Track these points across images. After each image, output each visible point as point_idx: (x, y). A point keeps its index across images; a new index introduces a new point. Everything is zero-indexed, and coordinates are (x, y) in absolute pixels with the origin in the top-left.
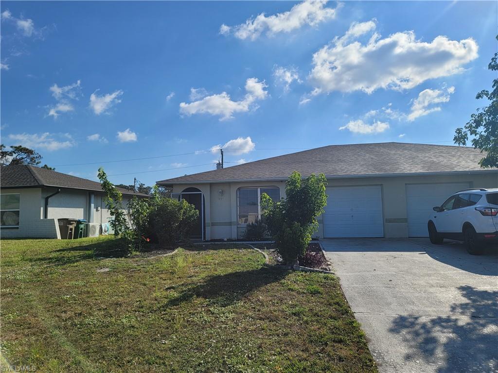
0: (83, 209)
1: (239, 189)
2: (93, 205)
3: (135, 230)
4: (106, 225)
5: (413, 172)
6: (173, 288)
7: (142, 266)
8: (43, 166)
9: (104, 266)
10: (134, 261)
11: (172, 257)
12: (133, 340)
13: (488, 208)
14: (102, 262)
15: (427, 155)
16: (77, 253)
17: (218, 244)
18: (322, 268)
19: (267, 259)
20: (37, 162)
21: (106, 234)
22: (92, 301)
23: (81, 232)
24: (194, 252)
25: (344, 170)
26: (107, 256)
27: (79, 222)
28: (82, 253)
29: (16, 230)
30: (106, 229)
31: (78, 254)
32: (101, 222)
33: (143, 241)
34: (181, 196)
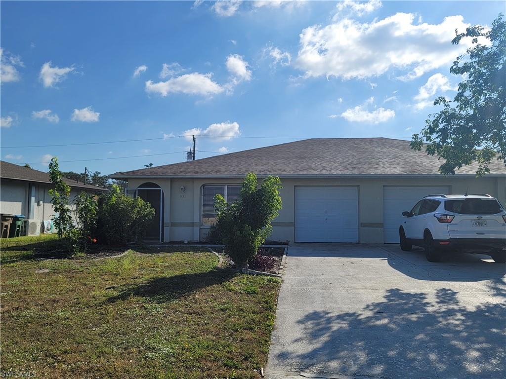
0: (21, 203)
1: (204, 185)
2: (33, 199)
3: (81, 229)
4: (49, 223)
5: (390, 173)
6: (114, 288)
7: (86, 268)
9: (44, 267)
10: (79, 263)
11: (119, 260)
12: (66, 328)
13: (444, 215)
14: (41, 263)
15: (412, 154)
16: (13, 253)
17: (175, 247)
18: (270, 272)
19: (220, 263)
21: (49, 232)
22: (29, 298)
23: (18, 230)
24: (145, 255)
25: (320, 168)
26: (48, 257)
27: (16, 219)
28: (19, 253)
30: (49, 227)
31: (15, 255)
32: (43, 219)
33: (89, 241)
34: (137, 192)
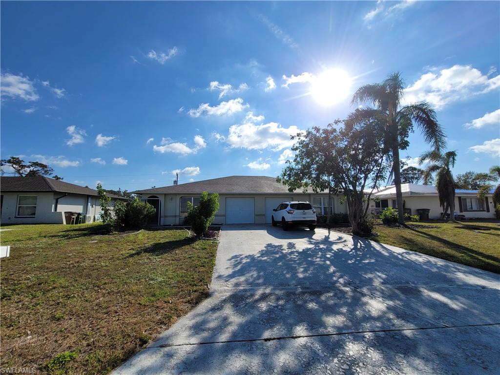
0: (82, 206)
1: (182, 197)
2: (89, 204)
3: (116, 220)
4: (98, 216)
5: (268, 192)
6: (133, 249)
7: (118, 239)
8: (54, 176)
9: (94, 240)
10: (114, 237)
11: (136, 235)
12: (106, 271)
13: (290, 210)
16: (77, 233)
17: (166, 227)
18: (213, 238)
19: (189, 235)
20: (49, 173)
21: (98, 221)
22: (85, 256)
23: (80, 220)
24: (150, 232)
25: (237, 189)
26: (97, 234)
27: (79, 214)
28: (80, 232)
29: (33, 219)
30: (98, 219)
32: (95, 214)
33: (120, 226)
34: (147, 200)
